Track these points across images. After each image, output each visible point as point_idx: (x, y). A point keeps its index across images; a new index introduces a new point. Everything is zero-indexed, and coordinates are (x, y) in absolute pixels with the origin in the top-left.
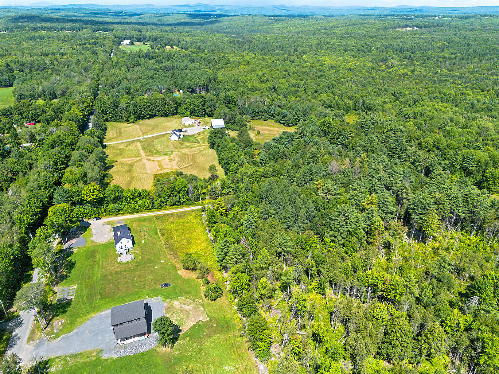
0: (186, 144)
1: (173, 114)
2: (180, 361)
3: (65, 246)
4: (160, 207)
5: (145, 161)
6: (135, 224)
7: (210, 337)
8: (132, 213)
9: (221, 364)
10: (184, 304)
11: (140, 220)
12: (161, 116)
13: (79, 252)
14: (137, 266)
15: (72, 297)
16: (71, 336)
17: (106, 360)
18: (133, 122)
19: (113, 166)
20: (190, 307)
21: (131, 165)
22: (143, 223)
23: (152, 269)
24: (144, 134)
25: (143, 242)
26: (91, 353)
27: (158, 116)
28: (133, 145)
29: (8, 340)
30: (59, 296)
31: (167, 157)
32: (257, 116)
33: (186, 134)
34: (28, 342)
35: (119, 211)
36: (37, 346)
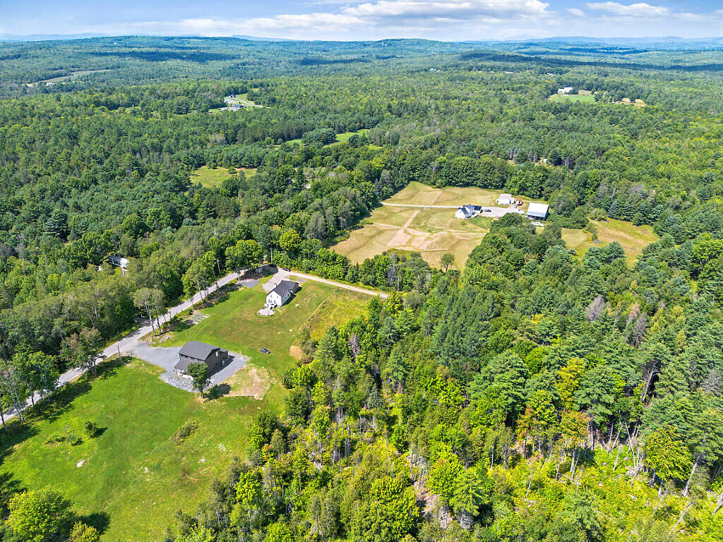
0: (470, 225)
1: (497, 187)
2: (199, 414)
3: (239, 282)
4: (354, 280)
5: (401, 232)
6: (312, 288)
7: (242, 413)
8: (321, 276)
9: (221, 440)
10: (259, 375)
11: (321, 286)
12: (480, 186)
13: (243, 291)
14: (265, 324)
15: (197, 323)
16: (164, 350)
17: (159, 380)
18: (439, 188)
19: (362, 227)
20: (259, 380)
21: (380, 232)
22: (320, 290)
23: (274, 333)
24: (435, 204)
25: (297, 305)
26: (158, 369)
27: (475, 185)
28: (410, 212)
29: (133, 331)
30: (190, 318)
31: (428, 234)
32: (624, 215)
33: (484, 214)
34: (140, 339)
35: (310, 269)
36: (140, 345)
